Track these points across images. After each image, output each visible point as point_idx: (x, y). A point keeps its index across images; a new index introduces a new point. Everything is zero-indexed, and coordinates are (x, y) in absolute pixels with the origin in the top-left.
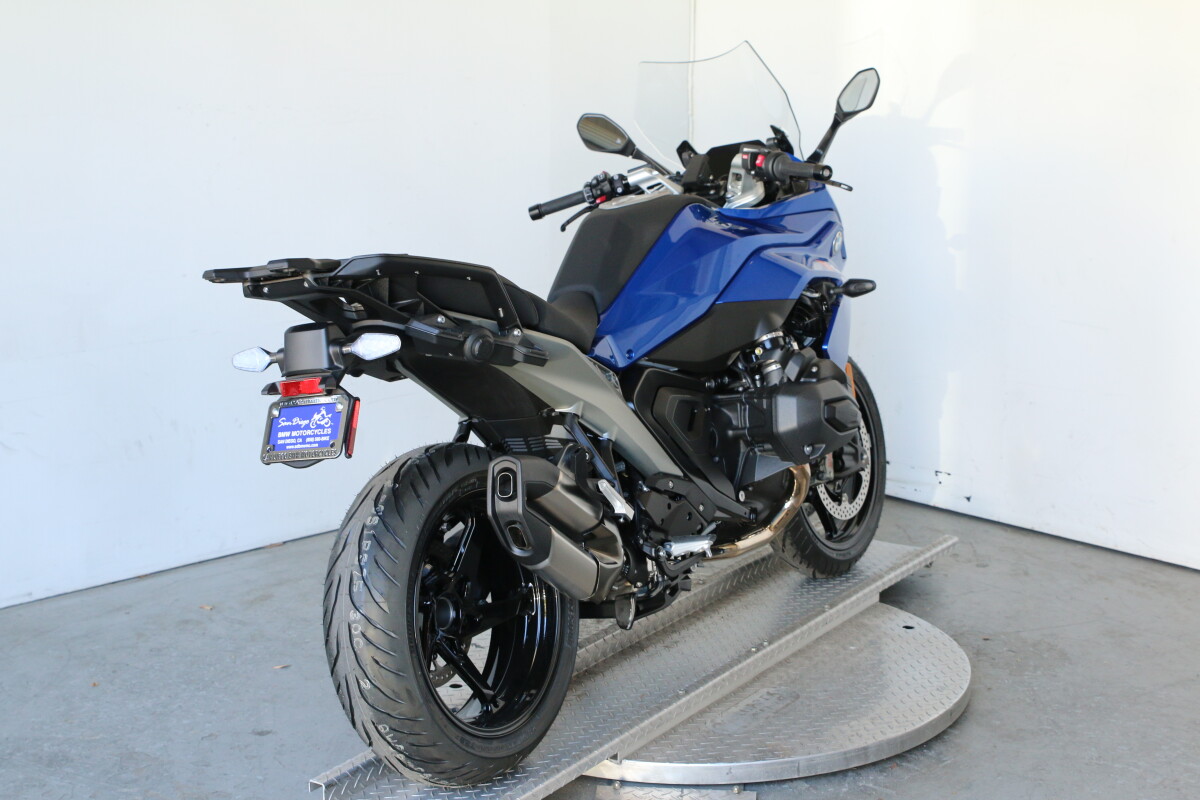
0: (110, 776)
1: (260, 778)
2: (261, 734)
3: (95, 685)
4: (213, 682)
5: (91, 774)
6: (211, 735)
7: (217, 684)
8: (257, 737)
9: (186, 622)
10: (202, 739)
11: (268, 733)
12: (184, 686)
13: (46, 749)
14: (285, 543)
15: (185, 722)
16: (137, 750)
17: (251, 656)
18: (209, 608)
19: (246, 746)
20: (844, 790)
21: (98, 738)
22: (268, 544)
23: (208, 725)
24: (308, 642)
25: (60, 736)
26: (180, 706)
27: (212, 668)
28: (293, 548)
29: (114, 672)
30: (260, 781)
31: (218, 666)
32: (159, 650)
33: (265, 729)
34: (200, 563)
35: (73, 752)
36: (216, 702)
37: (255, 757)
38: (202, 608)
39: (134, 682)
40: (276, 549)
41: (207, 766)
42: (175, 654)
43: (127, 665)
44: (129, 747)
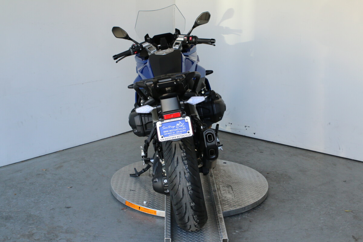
0: (25, 222)
1: (70, 221)
2: (68, 208)
3: (15, 194)
4: (50, 193)
5: (19, 222)
6: (53, 209)
7: (52, 193)
8: (67, 209)
9: (39, 174)
10: (51, 210)
11: (70, 207)
12: (42, 194)
13: (4, 215)
14: (63, 150)
15: (45, 205)
16: (32, 214)
17: (60, 184)
18: (45, 170)
19: (64, 212)
20: (239, 219)
21: (19, 210)
22: (58, 150)
23: (51, 205)
24: (76, 180)
25: (7, 210)
26: (42, 200)
27: (49, 188)
28: (66, 151)
29: (20, 190)
30: (70, 222)
31: (51, 187)
32: (33, 183)
33: (69, 206)
34: (39, 156)
35: (12, 215)
36: (53, 198)
37: (67, 215)
38: (43, 170)
39: (27, 193)
40: (61, 152)
41: (54, 218)
42: (37, 184)
43: (24, 188)
44: (29, 213)
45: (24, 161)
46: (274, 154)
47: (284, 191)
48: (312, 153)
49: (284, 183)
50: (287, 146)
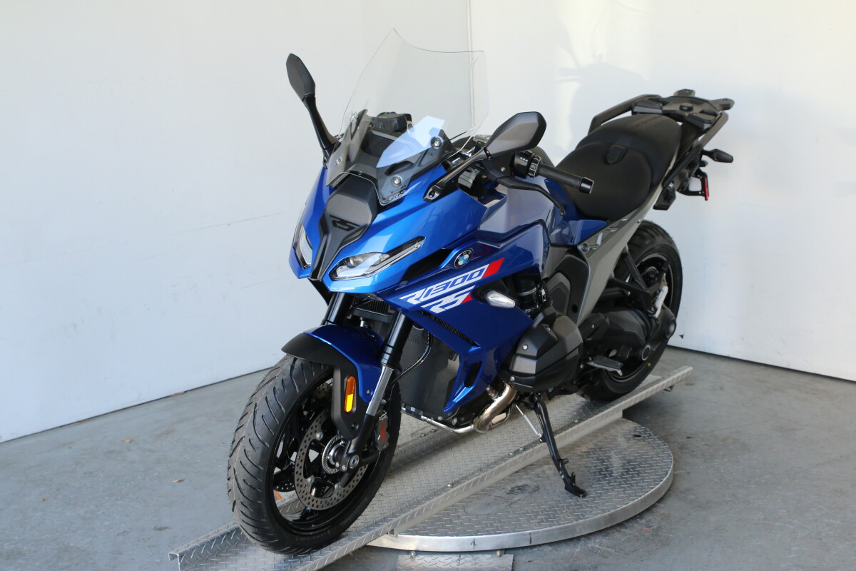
0: (50, 564)
1: (157, 560)
2: (161, 529)
3: (44, 500)
4: (128, 494)
5: (37, 564)
6: (124, 532)
7: (130, 495)
8: (158, 531)
9: (112, 452)
10: (118, 535)
11: (165, 528)
12: (107, 498)
13: (6, 547)
14: (186, 392)
15: (106, 523)
16: (71, 545)
17: (156, 474)
18: (128, 441)
19: (149, 539)
20: (578, 550)
21: (43, 537)
22: (173, 393)
23: (122, 525)
24: (198, 462)
25: (16, 537)
26: (104, 513)
27: (128, 484)
28: (191, 395)
29: (58, 490)
31: (132, 482)
32: (91, 473)
33: (163, 526)
34: (124, 409)
35: (25, 548)
36: (129, 508)
37: (155, 546)
38: (123, 441)
39: (71, 497)
40: (181, 396)
41: (120, 554)
42: (102, 476)
43: (67, 485)
44: (65, 543)
45: (85, 420)
46: (722, 389)
47: (716, 480)
49: (726, 460)
50: (763, 367)
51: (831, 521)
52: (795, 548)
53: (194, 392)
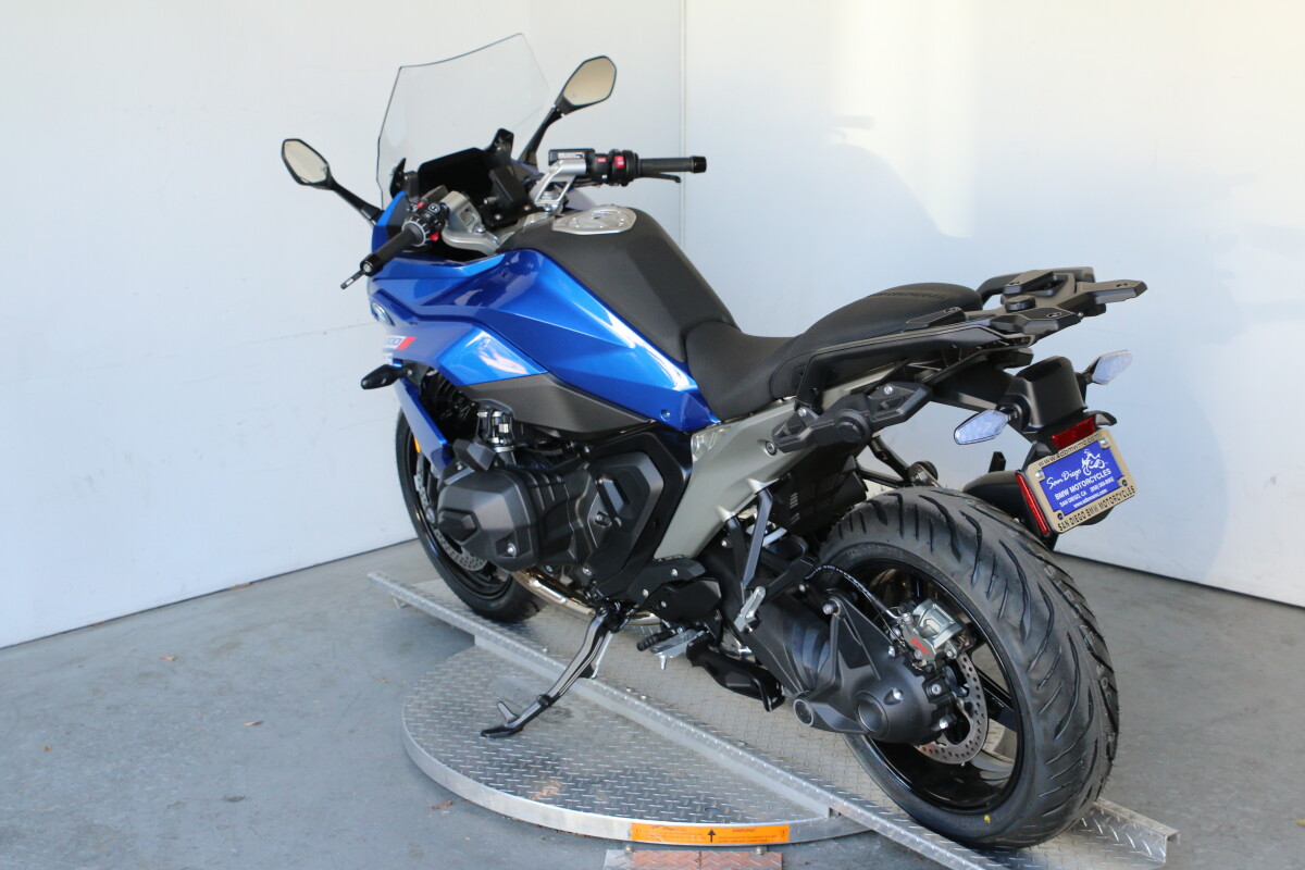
0: (66, 853)
1: (234, 850)
2: (234, 800)
3: (47, 749)
4: (178, 743)
5: (45, 851)
6: (178, 803)
7: (182, 745)
8: (230, 804)
9: (147, 675)
10: (168, 807)
11: (241, 799)
12: (146, 748)
14: (251, 583)
15: (149, 789)
16: (96, 822)
17: (219, 711)
18: (170, 659)
19: (217, 815)
21: (52, 809)
22: (233, 584)
23: (174, 791)
24: (281, 695)
25: (9, 808)
26: (142, 771)
27: (177, 727)
28: (261, 588)
29: (68, 734)
30: (234, 854)
31: (183, 724)
32: (118, 707)
33: (237, 795)
34: (159, 607)
35: (24, 826)
36: (182, 765)
37: (227, 827)
38: (162, 658)
39: (90, 744)
40: (244, 589)
41: (175, 838)
42: (134, 712)
43: (82, 725)
44: (87, 819)
45: (100, 624)
48: (1207, 594)
50: (1110, 569)
51: (1247, 809)
52: (1201, 851)
53: (264, 583)
